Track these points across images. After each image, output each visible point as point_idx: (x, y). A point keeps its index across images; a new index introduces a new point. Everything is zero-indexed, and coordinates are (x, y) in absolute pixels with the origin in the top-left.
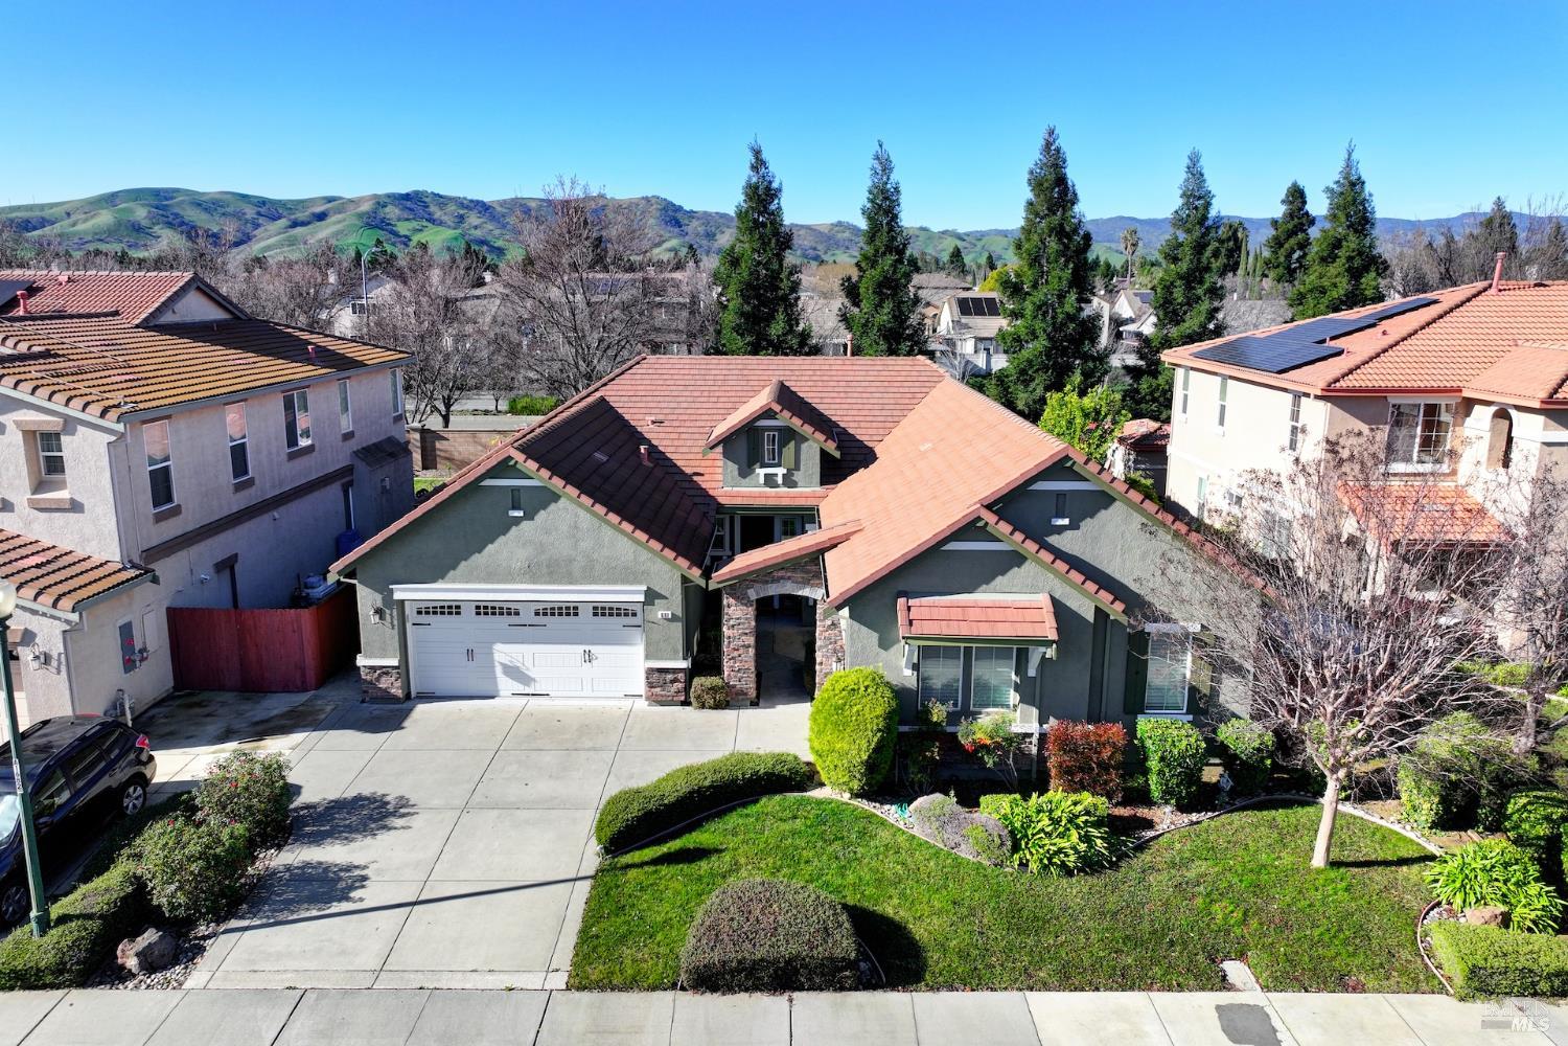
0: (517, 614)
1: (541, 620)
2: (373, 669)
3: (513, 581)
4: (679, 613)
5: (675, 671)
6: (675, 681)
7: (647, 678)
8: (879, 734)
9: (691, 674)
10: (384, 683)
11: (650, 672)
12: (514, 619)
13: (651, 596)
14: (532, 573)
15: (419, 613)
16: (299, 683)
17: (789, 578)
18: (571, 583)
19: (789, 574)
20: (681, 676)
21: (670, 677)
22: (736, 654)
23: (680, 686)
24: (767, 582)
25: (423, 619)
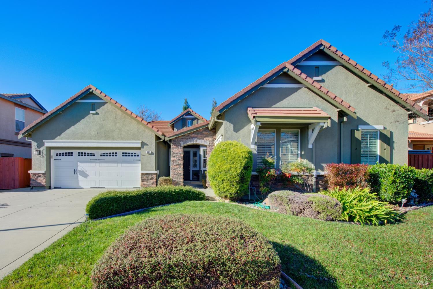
0: (94, 155)
1: (103, 158)
2: (35, 174)
3: (91, 139)
4: (154, 152)
5: (152, 174)
6: (152, 179)
7: (141, 178)
8: (246, 160)
9: (158, 176)
10: (39, 180)
11: (143, 175)
12: (92, 158)
13: (143, 144)
14: (98, 136)
15: (57, 155)
16: (13, 186)
17: (196, 137)
18: (113, 140)
19: (196, 136)
20: (154, 176)
21: (150, 177)
22: (176, 167)
23: (154, 180)
24: (187, 139)
25: (59, 157)
